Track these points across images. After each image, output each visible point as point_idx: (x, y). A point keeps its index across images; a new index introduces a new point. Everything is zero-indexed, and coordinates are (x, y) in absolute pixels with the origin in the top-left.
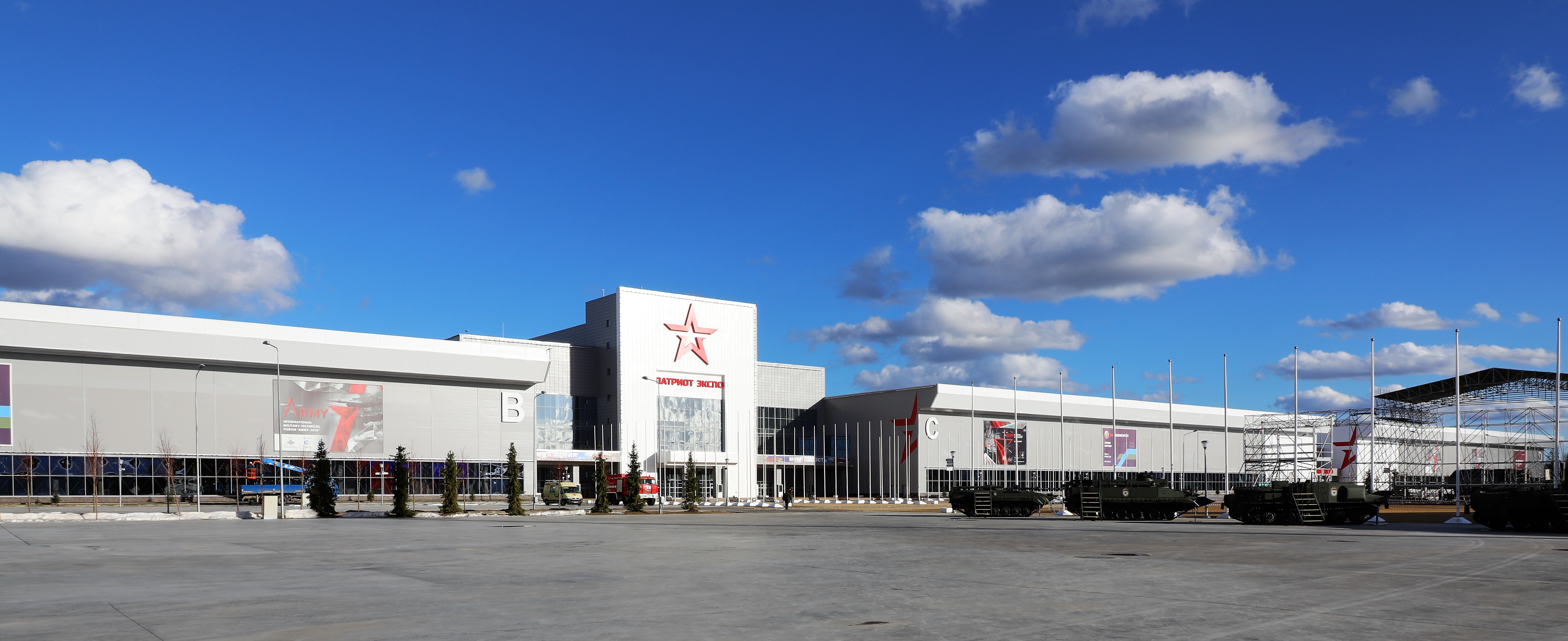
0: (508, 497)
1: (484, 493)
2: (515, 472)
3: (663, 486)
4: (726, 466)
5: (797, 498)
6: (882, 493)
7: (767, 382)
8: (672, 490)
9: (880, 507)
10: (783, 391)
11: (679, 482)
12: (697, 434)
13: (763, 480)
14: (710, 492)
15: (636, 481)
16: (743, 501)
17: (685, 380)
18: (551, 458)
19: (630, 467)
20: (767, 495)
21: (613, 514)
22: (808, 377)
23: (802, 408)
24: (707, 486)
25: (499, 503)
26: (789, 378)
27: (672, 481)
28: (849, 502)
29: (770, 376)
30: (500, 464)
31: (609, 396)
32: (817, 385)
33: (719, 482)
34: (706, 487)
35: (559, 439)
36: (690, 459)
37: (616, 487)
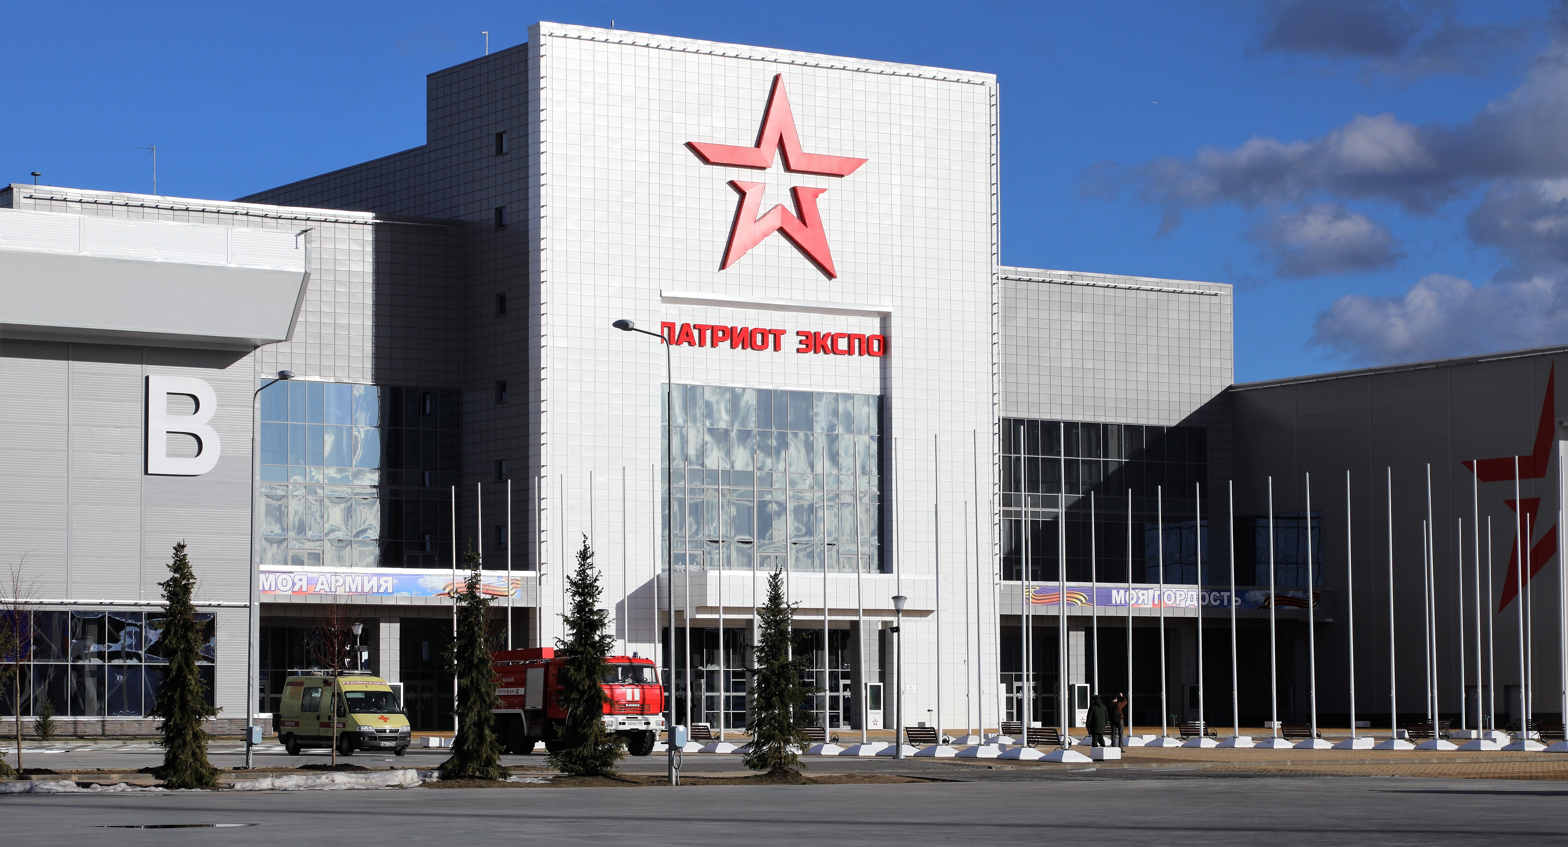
0: (165, 725)
1: (83, 713)
2: (188, 641)
3: (681, 688)
4: (894, 619)
5: (1140, 731)
6: (1433, 710)
7: (1033, 333)
8: (712, 703)
9: (1428, 762)
10: (1089, 365)
11: (736, 675)
12: (798, 510)
13: (1021, 670)
14: (841, 711)
15: (591, 673)
16: (952, 739)
17: (756, 330)
18: (306, 594)
19: (573, 624)
20: (1035, 720)
21: (514, 785)
22: (1174, 315)
23: (1154, 422)
24: (831, 691)
25: (133, 746)
26: (1110, 319)
27: (713, 672)
28: (1320, 744)
29: (1044, 315)
30: (136, 615)
31: (502, 387)
32: (1205, 345)
33: (869, 675)
34: (828, 694)
35: (332, 531)
36: (775, 598)
37: (521, 691)
